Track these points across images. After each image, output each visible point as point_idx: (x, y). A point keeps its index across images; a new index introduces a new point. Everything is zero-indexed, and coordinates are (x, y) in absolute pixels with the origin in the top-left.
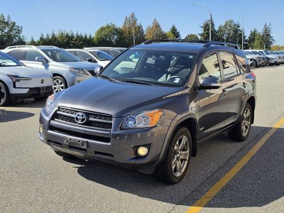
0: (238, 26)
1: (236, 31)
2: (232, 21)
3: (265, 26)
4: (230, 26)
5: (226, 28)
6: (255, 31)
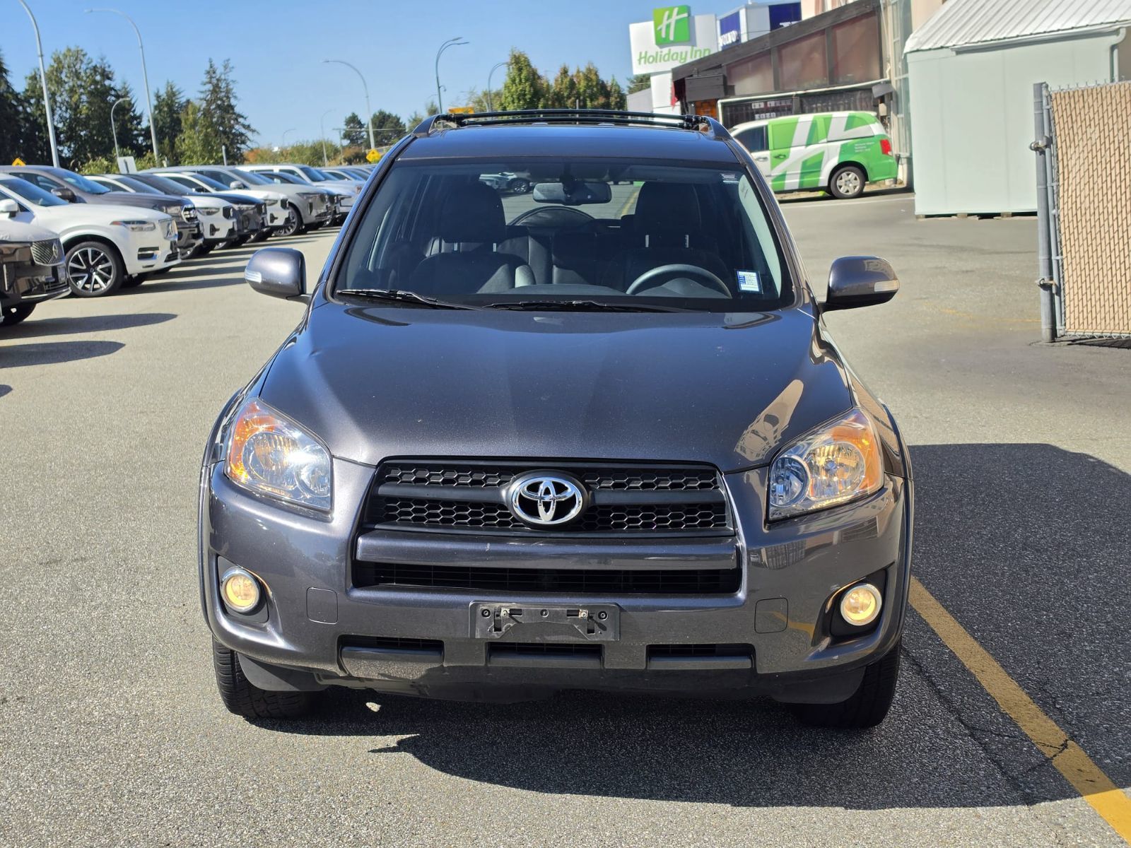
0: (106, 76)
1: (101, 93)
2: (78, 55)
3: (211, 72)
4: (77, 75)
5: (60, 83)
6: (172, 94)
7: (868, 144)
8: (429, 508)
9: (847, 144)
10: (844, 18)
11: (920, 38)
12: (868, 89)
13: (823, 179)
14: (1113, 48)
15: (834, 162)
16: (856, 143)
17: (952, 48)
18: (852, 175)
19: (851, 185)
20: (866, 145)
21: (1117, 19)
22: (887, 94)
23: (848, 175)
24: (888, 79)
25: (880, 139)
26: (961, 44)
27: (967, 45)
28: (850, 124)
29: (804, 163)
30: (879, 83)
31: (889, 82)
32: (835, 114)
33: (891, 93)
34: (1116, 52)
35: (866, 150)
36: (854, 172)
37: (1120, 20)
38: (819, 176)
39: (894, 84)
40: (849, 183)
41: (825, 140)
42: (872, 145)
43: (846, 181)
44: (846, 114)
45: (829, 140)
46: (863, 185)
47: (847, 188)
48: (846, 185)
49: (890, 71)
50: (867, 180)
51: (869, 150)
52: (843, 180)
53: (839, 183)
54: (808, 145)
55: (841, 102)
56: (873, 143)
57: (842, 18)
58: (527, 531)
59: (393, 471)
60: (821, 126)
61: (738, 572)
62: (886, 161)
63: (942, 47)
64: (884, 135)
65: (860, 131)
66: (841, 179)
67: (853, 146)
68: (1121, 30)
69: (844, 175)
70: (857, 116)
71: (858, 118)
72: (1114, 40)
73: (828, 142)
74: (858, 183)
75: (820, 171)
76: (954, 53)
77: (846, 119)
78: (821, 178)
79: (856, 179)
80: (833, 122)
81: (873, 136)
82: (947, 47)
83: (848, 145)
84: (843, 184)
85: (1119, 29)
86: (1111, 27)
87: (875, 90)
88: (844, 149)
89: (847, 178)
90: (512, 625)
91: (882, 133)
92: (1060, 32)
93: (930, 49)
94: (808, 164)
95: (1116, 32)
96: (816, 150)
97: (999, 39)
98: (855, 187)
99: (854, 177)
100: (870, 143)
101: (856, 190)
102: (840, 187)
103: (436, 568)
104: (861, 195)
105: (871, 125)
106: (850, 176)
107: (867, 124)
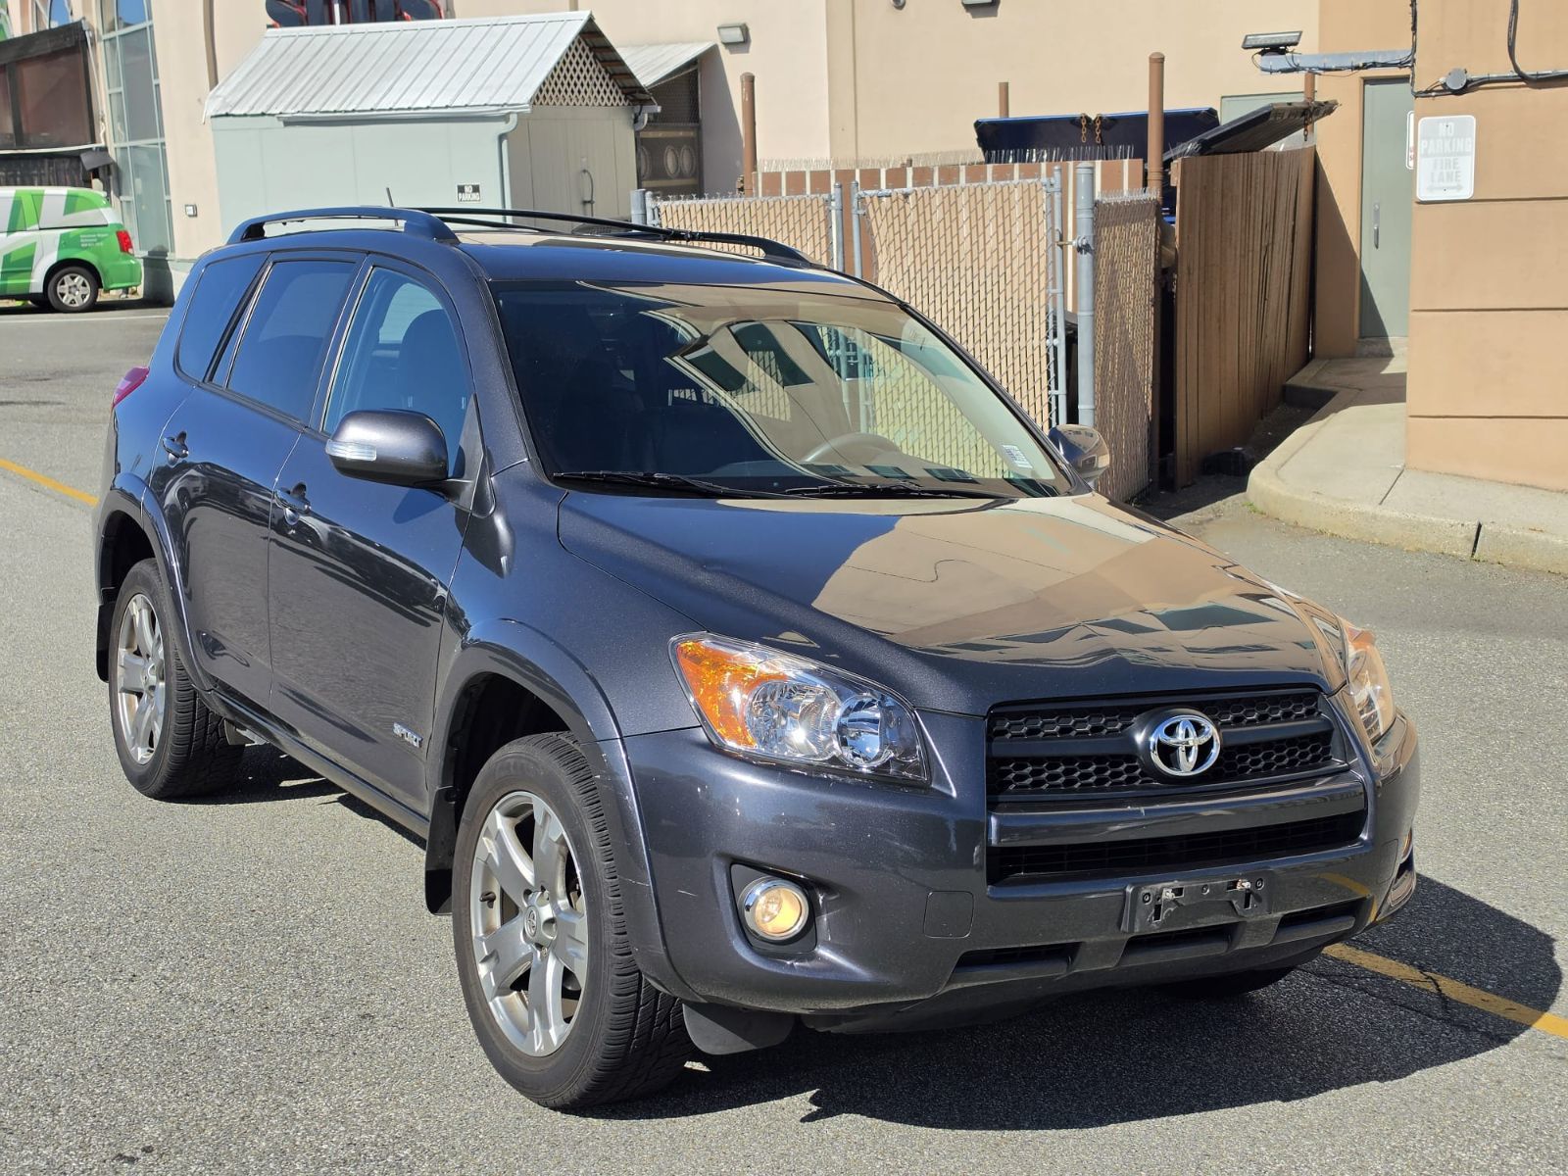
7: (99, 235)
8: (1048, 767)
9: (68, 233)
10: (34, 51)
11: (225, 99)
12: (75, 157)
13: (36, 283)
14: (501, 137)
15: (51, 259)
16: (83, 234)
17: (279, 116)
18: (79, 279)
19: (77, 293)
20: (97, 237)
21: (505, 101)
22: (104, 166)
23: (73, 278)
24: (102, 144)
25: (117, 229)
26: (291, 112)
27: (298, 115)
28: (71, 205)
29: (7, 258)
30: (91, 149)
31: (105, 149)
32: (49, 190)
33: (108, 166)
34: (505, 143)
35: (98, 244)
36: (82, 275)
37: (510, 102)
38: (30, 277)
39: (111, 152)
40: (74, 289)
41: (37, 227)
42: (105, 238)
43: (70, 287)
44: (64, 191)
45: (42, 227)
46: (95, 294)
47: (71, 297)
48: (70, 293)
49: (105, 134)
50: (101, 286)
51: (101, 244)
52: (66, 286)
53: (59, 289)
54: (10, 232)
55: (35, 172)
56: (106, 235)
57: (31, 51)
58: (1157, 787)
59: (998, 723)
60: (28, 206)
61: (1364, 812)
62: (125, 262)
63: (263, 114)
64: (120, 225)
65: (86, 217)
66: (63, 283)
67: (78, 237)
68: (511, 116)
69: (67, 278)
70: (81, 194)
71: (83, 197)
72: (502, 127)
73: (40, 229)
74: (88, 290)
75: (31, 271)
76: (282, 124)
77: (65, 198)
78: (32, 281)
79: (84, 285)
80: (46, 202)
81: (106, 226)
82: (273, 115)
83: (71, 236)
84: (66, 292)
85: (510, 113)
86: (499, 110)
87: (84, 158)
88: (65, 243)
89: (72, 283)
90: (1172, 909)
91: (118, 222)
92: (430, 111)
93: (245, 115)
94: (12, 259)
95: (505, 118)
96: (25, 238)
97: (346, 112)
98: (84, 296)
99: (81, 282)
100: (103, 236)
101: (86, 300)
102: (63, 295)
103: (1070, 847)
104: (94, 307)
105: (102, 210)
106: (76, 280)
107: (97, 207)
